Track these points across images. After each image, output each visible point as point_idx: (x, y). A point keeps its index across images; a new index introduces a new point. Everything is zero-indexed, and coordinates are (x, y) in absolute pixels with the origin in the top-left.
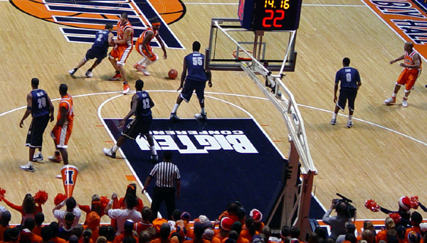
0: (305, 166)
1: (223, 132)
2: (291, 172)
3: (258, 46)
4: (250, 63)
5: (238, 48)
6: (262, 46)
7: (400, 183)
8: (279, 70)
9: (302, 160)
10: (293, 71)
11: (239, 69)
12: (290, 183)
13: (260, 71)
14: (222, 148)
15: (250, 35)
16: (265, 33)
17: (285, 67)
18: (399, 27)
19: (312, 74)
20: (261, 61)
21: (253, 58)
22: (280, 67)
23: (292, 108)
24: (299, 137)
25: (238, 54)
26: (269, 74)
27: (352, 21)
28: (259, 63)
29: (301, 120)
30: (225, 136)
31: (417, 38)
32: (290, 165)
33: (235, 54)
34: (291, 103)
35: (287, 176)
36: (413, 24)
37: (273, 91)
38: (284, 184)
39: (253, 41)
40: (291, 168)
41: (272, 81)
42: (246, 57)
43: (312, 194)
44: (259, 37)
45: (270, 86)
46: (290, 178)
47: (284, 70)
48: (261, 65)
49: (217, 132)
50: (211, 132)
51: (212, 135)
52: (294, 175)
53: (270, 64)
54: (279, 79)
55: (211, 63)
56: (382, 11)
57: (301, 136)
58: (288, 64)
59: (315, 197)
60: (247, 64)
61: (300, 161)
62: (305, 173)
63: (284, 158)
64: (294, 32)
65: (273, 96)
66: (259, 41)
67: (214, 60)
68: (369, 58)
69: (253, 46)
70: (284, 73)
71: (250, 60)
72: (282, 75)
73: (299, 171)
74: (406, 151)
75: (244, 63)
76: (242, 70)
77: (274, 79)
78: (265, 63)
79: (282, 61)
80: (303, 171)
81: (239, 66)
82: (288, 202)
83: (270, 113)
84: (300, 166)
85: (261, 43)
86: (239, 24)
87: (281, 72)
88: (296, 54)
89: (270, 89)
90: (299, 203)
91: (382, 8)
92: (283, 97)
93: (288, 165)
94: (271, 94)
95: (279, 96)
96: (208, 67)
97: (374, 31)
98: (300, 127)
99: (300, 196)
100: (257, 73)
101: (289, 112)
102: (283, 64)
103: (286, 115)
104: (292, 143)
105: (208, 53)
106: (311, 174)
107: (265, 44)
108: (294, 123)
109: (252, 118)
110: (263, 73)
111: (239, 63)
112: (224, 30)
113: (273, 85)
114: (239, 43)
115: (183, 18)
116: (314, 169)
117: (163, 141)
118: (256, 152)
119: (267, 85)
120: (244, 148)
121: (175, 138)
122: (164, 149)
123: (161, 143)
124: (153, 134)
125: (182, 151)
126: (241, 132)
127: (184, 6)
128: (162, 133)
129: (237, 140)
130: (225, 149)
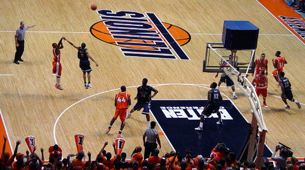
0: (261, 127)
2: (253, 130)
4: (229, 68)
5: (222, 59)
8: (246, 72)
9: (259, 124)
12: (252, 137)
13: (234, 73)
14: (212, 117)
15: (229, 52)
16: (237, 51)
17: (249, 70)
21: (231, 66)
22: (246, 70)
23: (253, 94)
24: (257, 111)
26: (240, 75)
27: (286, 44)
29: (259, 101)
32: (252, 127)
33: (220, 63)
34: (252, 92)
35: (251, 133)
37: (242, 84)
38: (249, 137)
40: (253, 128)
44: (234, 53)
45: (240, 81)
52: (254, 132)
53: (240, 68)
54: (245, 77)
55: (207, 68)
56: (303, 38)
57: (258, 110)
59: (266, 145)
60: (227, 69)
61: (258, 124)
63: (248, 122)
64: (254, 50)
66: (234, 56)
67: (208, 67)
68: (296, 65)
70: (248, 74)
71: (229, 67)
72: (247, 75)
73: (258, 130)
75: (225, 68)
77: (243, 77)
79: (247, 67)
80: (260, 130)
81: (223, 70)
82: (251, 147)
84: (258, 127)
85: (235, 57)
86: (222, 46)
87: (247, 73)
90: (257, 148)
91: (303, 36)
92: (248, 87)
93: (251, 127)
94: (241, 86)
95: (245, 87)
96: (205, 70)
97: (298, 50)
98: (258, 105)
99: (258, 144)
100: (233, 74)
101: (252, 96)
102: (248, 69)
103: (250, 98)
104: (253, 114)
105: (205, 62)
106: (264, 131)
107: (237, 57)
108: (254, 103)
109: (229, 99)
110: (236, 74)
111: (222, 68)
112: (214, 49)
114: (222, 57)
115: (189, 43)
116: (266, 129)
117: (179, 112)
118: (232, 119)
119: (238, 81)
120: (225, 116)
121: (186, 111)
122: (179, 117)
123: (178, 114)
124: (173, 109)
125: (190, 119)
126: (223, 108)
127: (190, 36)
128: (178, 108)
129: (221, 112)
130: (214, 117)
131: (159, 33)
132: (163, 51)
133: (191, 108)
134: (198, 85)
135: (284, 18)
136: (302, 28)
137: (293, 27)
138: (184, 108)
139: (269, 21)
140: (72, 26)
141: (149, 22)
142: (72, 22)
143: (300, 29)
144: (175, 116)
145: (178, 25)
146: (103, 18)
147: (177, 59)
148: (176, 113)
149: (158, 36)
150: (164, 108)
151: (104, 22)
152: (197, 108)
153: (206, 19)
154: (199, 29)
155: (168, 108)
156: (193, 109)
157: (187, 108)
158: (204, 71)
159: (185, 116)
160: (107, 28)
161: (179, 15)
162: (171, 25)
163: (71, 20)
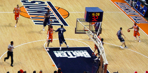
0: (105, 62)
1: (81, 51)
3: (90, 26)
4: (88, 32)
8: (97, 34)
10: (101, 33)
13: (91, 34)
19: (107, 33)
21: (89, 30)
23: (101, 45)
24: (103, 54)
26: (94, 35)
29: (103, 49)
30: (81, 52)
31: (138, 22)
33: (84, 29)
36: (136, 17)
37: (95, 40)
38: (99, 68)
39: (89, 25)
40: (101, 63)
41: (95, 37)
43: (107, 69)
48: (91, 32)
49: (79, 51)
50: (77, 51)
51: (77, 52)
55: (77, 32)
56: (127, 14)
57: (103, 53)
58: (99, 32)
59: (108, 71)
62: (105, 64)
64: (101, 22)
67: (77, 31)
74: (135, 56)
75: (86, 31)
76: (86, 34)
77: (95, 36)
80: (104, 64)
81: (85, 32)
84: (103, 62)
85: (91, 26)
86: (85, 20)
88: (102, 28)
91: (127, 13)
92: (98, 42)
93: (100, 62)
94: (94, 41)
96: (76, 33)
97: (125, 20)
98: (103, 51)
99: (103, 71)
100: (90, 35)
103: (99, 47)
105: (76, 29)
106: (107, 65)
109: (89, 47)
110: (92, 35)
112: (80, 22)
113: (95, 38)
114: (85, 26)
115: (68, 17)
116: (107, 63)
117: (63, 54)
118: (91, 57)
120: (87, 56)
121: (67, 53)
122: (63, 56)
123: (62, 55)
124: (60, 52)
125: (69, 57)
126: (86, 51)
127: (69, 13)
128: (63, 51)
129: (85, 53)
130: (81, 56)
131: (53, 12)
132: (55, 22)
133: (69, 51)
134: (73, 39)
135: (117, 3)
136: (126, 8)
137: (122, 8)
138: (66, 52)
139: (110, 5)
140: (8, 9)
141: (48, 6)
142: (8, 7)
143: (126, 9)
144: (61, 56)
145: (63, 7)
146: (24, 4)
148: (61, 54)
149: (52, 14)
150: (56, 52)
151: (24, 7)
152: (72, 51)
153: (77, 4)
154: (74, 9)
155: (57, 52)
156: (70, 52)
157: (67, 51)
159: (66, 56)
160: (26, 10)
161: (63, 2)
162: (59, 8)
163: (7, 6)
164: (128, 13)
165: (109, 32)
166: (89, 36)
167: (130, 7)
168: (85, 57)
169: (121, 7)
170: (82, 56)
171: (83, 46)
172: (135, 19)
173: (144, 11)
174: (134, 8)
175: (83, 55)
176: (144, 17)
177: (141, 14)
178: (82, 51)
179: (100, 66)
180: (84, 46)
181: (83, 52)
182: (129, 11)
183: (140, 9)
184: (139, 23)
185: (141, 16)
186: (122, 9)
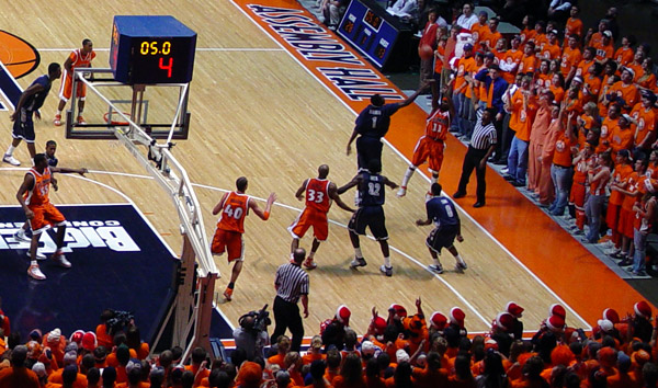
0: (203, 267)
1: (92, 223)
2: (184, 275)
3: (138, 105)
4: (127, 129)
5: (111, 108)
6: (143, 105)
7: (334, 288)
8: (166, 138)
9: (199, 259)
10: (186, 138)
11: (113, 137)
12: (185, 289)
13: (140, 140)
14: (91, 245)
15: (127, 92)
16: (147, 88)
17: (174, 133)
18: (328, 77)
19: (211, 143)
20: (142, 126)
21: (131, 122)
22: (168, 133)
23: (184, 188)
24: (195, 228)
25: (110, 117)
26: (153, 143)
27: (265, 70)
28: (139, 129)
29: (197, 204)
30: (95, 228)
31: (353, 92)
32: (183, 266)
33: (107, 117)
34: (182, 183)
35: (180, 281)
36: (346, 73)
37: (159, 165)
38: (176, 292)
39: (131, 99)
40: (185, 269)
41: (157, 153)
42: (121, 121)
43: (214, 304)
44: (139, 93)
45: (155, 159)
46: (183, 284)
47: (173, 138)
48: (142, 132)
49: (84, 223)
50: (76, 224)
51: (78, 228)
52: (188, 279)
53: (154, 129)
54: (166, 150)
55: (75, 129)
56: (305, 56)
57: (197, 226)
58: (178, 129)
59: (218, 309)
60: (124, 130)
61: (197, 260)
62: (204, 276)
63: (175, 256)
64: (186, 85)
65: (159, 173)
66: (138, 98)
67: (77, 126)
68: (288, 121)
69: (130, 105)
70: (174, 142)
71: (127, 125)
72: (171, 145)
73: (196, 273)
74: (340, 245)
75: (118, 128)
76: (116, 138)
77: (160, 150)
78: (148, 128)
79: (170, 126)
80: (201, 273)
81: (113, 133)
82: (181, 315)
83: (156, 196)
84: (196, 266)
85: (141, 102)
86: (111, 76)
87: (169, 140)
88: (189, 115)
89: (155, 164)
90: (196, 316)
91: (305, 53)
92: (172, 173)
93: (180, 266)
94: (155, 170)
95: (167, 172)
96: (70, 135)
97: (294, 84)
98: (195, 214)
99: (197, 307)
100: (137, 143)
101: (181, 194)
102: (172, 130)
103: (177, 198)
104: (185, 235)
105: (70, 115)
106: (211, 277)
107: (147, 102)
108: (187, 210)
109: (131, 203)
110: (145, 142)
111: (112, 129)
112: (90, 84)
113: (159, 157)
114: (112, 102)
115: (36, 71)
116: (215, 270)
117: (11, 236)
118: (137, 249)
119: (150, 158)
120: (121, 244)
122: (13, 247)
123: (9, 240)
126: (117, 223)
127: (36, 53)
128: (9, 225)
129: (112, 233)
130: (95, 245)
135: (260, 10)
136: (302, 31)
137: (282, 30)
139: (225, 17)
143: (298, 35)
145: (10, 28)
147: (6, 109)
148: (4, 236)
153: (76, 14)
154: (60, 36)
158: (68, 137)
159: (25, 244)
161: (10, 5)
164: (310, 55)
165: (224, 137)
166: (130, 149)
167: (317, 26)
168: (112, 248)
169: (277, 28)
170: (98, 243)
171: (105, 200)
172: (341, 82)
173: (384, 43)
174: (334, 32)
175: (104, 241)
176: (383, 71)
177: (368, 59)
178: (100, 223)
179: (181, 286)
180: (109, 199)
181: (105, 225)
182: (316, 46)
183: (366, 35)
184: (360, 99)
185: (370, 65)
186: (282, 36)
